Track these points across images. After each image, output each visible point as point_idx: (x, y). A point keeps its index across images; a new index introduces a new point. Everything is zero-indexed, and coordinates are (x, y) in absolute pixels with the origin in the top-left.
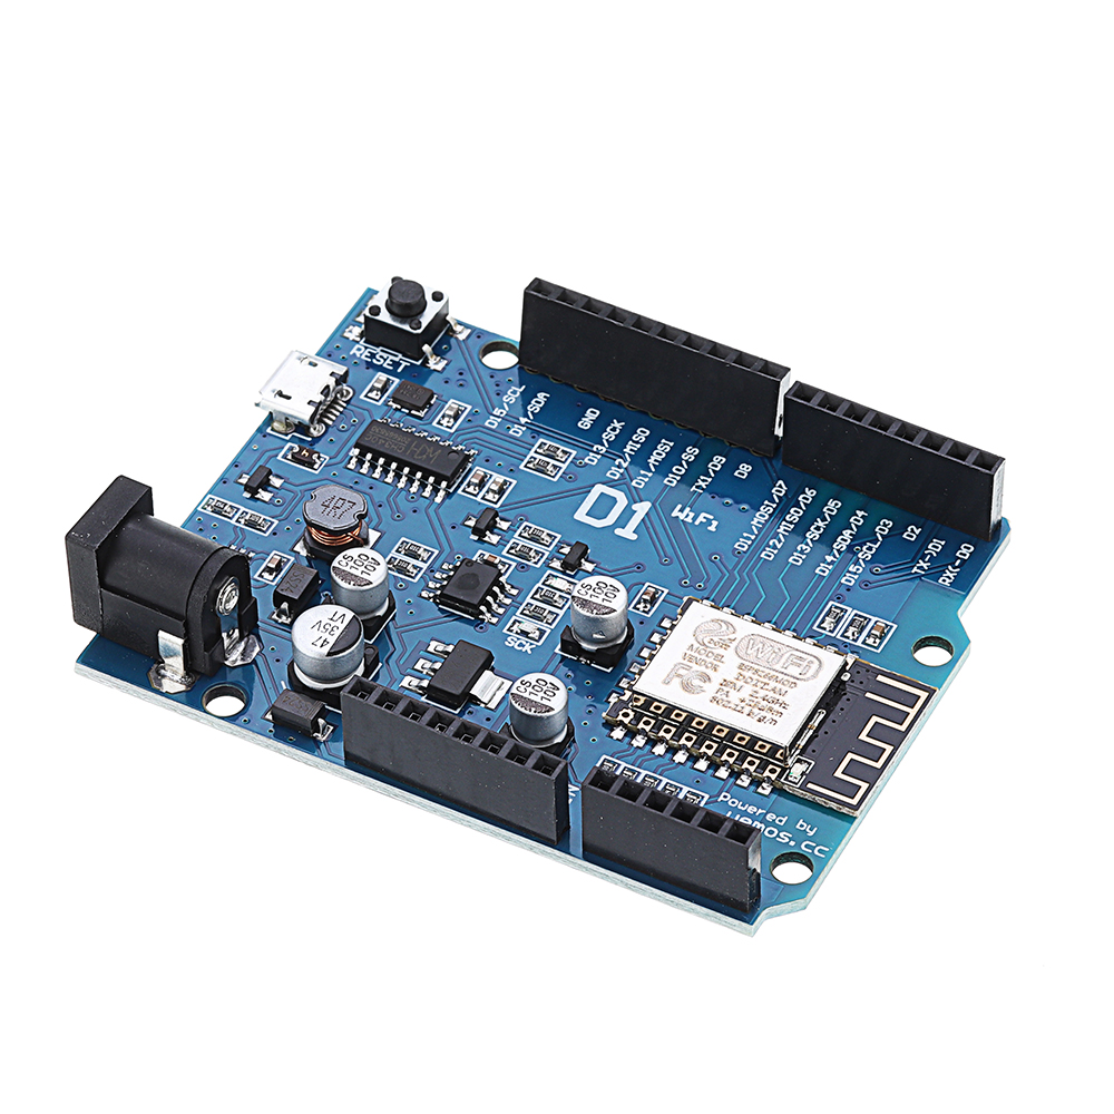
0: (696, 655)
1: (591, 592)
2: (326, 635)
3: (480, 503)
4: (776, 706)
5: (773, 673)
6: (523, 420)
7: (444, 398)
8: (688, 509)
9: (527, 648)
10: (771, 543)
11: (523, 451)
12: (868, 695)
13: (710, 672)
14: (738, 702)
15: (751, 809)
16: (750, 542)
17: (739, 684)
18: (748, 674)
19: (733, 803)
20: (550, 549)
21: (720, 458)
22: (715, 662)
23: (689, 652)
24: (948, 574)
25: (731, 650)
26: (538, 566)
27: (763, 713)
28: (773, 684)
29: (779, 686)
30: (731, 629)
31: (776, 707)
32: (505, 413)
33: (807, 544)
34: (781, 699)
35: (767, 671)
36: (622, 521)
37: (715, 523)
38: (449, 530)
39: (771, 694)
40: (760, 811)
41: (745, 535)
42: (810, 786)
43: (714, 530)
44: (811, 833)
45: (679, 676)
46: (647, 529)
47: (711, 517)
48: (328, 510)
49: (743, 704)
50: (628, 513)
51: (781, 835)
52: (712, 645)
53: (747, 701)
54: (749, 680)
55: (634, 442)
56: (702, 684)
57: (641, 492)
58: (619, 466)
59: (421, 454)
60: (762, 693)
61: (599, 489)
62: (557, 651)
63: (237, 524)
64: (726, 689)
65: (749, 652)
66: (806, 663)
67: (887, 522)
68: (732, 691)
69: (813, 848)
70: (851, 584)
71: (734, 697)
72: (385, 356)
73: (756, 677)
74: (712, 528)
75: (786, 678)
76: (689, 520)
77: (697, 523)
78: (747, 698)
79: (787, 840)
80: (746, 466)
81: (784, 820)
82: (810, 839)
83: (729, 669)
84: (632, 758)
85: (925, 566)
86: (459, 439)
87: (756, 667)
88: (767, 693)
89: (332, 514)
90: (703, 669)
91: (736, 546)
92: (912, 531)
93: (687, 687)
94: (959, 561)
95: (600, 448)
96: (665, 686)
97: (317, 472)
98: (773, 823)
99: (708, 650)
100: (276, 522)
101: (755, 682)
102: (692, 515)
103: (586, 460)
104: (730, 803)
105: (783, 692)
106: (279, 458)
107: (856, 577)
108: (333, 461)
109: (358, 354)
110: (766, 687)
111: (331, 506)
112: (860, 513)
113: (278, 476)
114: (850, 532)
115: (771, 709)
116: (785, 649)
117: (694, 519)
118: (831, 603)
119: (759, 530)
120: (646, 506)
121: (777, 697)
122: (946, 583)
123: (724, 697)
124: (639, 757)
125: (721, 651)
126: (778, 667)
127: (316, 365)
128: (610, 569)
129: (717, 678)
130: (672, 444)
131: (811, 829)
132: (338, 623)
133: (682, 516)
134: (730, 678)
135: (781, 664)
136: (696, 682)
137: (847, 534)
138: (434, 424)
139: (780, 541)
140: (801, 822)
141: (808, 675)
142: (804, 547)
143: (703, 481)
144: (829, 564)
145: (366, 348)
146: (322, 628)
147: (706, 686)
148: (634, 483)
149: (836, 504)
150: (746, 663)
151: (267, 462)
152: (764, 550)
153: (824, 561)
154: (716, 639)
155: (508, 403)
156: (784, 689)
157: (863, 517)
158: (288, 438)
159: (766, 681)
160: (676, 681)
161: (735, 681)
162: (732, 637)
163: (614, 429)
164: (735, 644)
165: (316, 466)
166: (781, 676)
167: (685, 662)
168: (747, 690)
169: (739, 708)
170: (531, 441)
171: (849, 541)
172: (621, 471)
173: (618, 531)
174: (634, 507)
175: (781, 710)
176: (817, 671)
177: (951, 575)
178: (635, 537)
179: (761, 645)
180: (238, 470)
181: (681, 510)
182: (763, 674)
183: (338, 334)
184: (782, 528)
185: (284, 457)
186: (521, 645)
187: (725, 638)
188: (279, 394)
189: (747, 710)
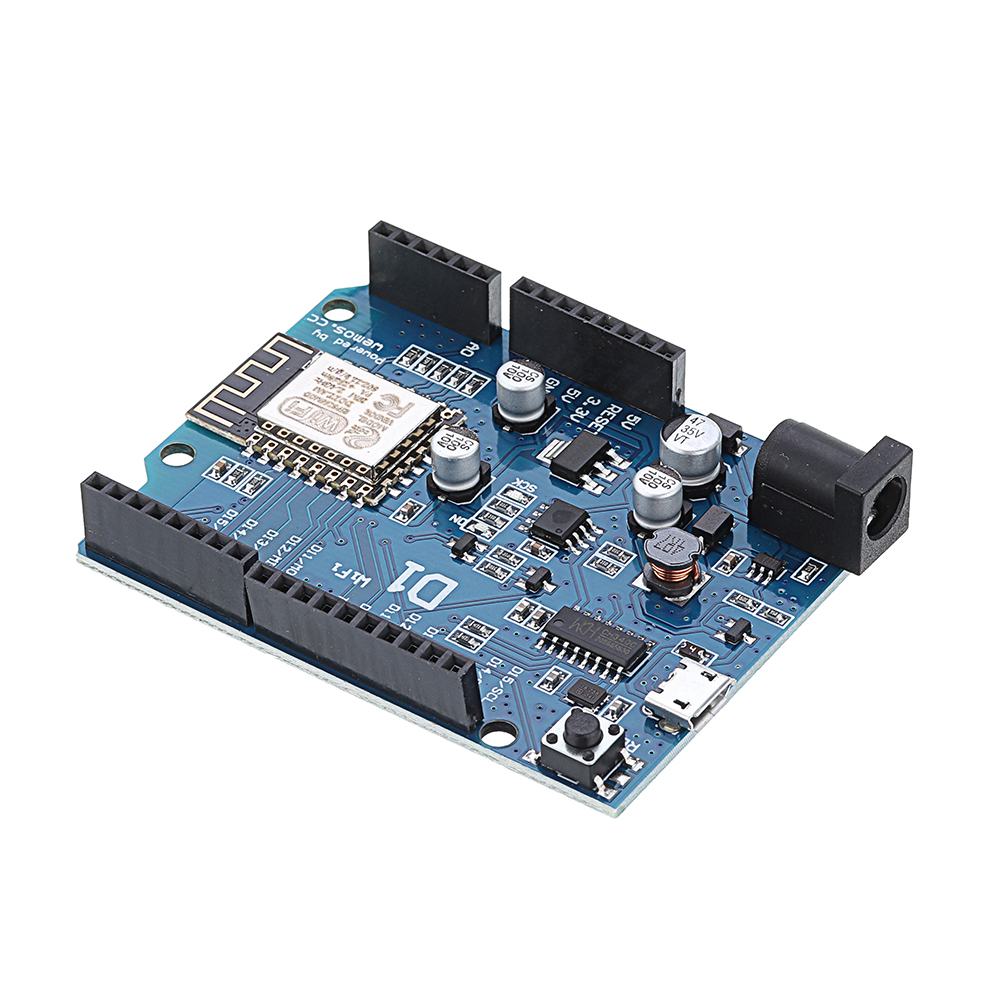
0: (381, 423)
1: (462, 443)
2: (692, 426)
3: (540, 602)
4: (327, 381)
6: (487, 672)
7: (558, 697)
8: (355, 583)
9: (519, 482)
11: (492, 645)
12: (243, 413)
13: (373, 409)
14: (356, 386)
15: (361, 351)
16: (309, 551)
17: (351, 399)
18: (343, 406)
20: (485, 559)
22: (367, 416)
23: (386, 425)
25: (351, 424)
26: (498, 546)
27: (337, 376)
28: (324, 397)
29: (319, 395)
30: (347, 440)
31: (325, 379)
32: (503, 679)
33: (259, 545)
34: (319, 385)
35: (325, 407)
36: (417, 576)
37: (335, 569)
39: (327, 389)
40: (354, 349)
41: (311, 558)
42: (311, 352)
44: (317, 331)
45: (399, 408)
46: (395, 570)
47: (337, 574)
48: (679, 543)
49: (352, 383)
50: (409, 584)
51: (341, 332)
52: (366, 430)
53: (348, 385)
54: (342, 401)
56: (382, 401)
57: (394, 601)
58: (408, 624)
59: (587, 626)
60: (334, 391)
62: (494, 479)
64: (363, 396)
65: (336, 422)
66: (293, 409)
68: (358, 394)
69: (319, 321)
70: (231, 510)
71: (358, 390)
73: (336, 403)
74: (338, 565)
75: (311, 401)
76: (357, 574)
77: (351, 571)
78: (347, 388)
79: (338, 328)
81: (336, 342)
82: (319, 327)
83: (356, 411)
84: (448, 395)
87: (334, 410)
88: (330, 391)
89: (675, 540)
90: (378, 412)
91: (321, 548)
93: (395, 400)
96: (412, 402)
97: (684, 640)
98: (346, 340)
99: (370, 426)
100: (724, 601)
101: (338, 400)
102: (353, 578)
103: (437, 631)
105: (317, 390)
106: (717, 656)
107: (224, 515)
108: (668, 650)
109: (632, 746)
110: (330, 396)
111: (676, 546)
113: (719, 640)
115: (331, 378)
116: (306, 422)
117: (352, 574)
118: (252, 497)
119: (297, 561)
120: (392, 589)
121: (322, 387)
123: (366, 390)
125: (360, 424)
126: (316, 409)
127: (677, 702)
129: (369, 405)
131: (317, 333)
132: (681, 434)
133: (363, 577)
134: (357, 403)
135: (313, 411)
136: (386, 403)
138: (570, 675)
139: (282, 551)
140: (323, 339)
141: (292, 401)
142: (262, 544)
144: (245, 528)
146: (695, 432)
147: (379, 399)
148: (399, 608)
150: (341, 414)
151: (729, 654)
152: (298, 544)
153: (248, 531)
154: (362, 434)
155: (499, 687)
156: (315, 393)
159: (328, 400)
160: (402, 405)
161: (354, 401)
162: (347, 435)
164: (347, 429)
165: (685, 644)
166: (315, 402)
167: (391, 418)
168: (345, 395)
169: (356, 381)
170: (484, 653)
172: (408, 620)
173: (421, 569)
174: (402, 588)
175: (322, 377)
176: (284, 403)
178: (408, 563)
179: (326, 426)
181: (362, 582)
183: (648, 766)
184: (277, 561)
185: (711, 656)
186: (524, 485)
187: (354, 434)
188: (711, 678)
189: (351, 379)
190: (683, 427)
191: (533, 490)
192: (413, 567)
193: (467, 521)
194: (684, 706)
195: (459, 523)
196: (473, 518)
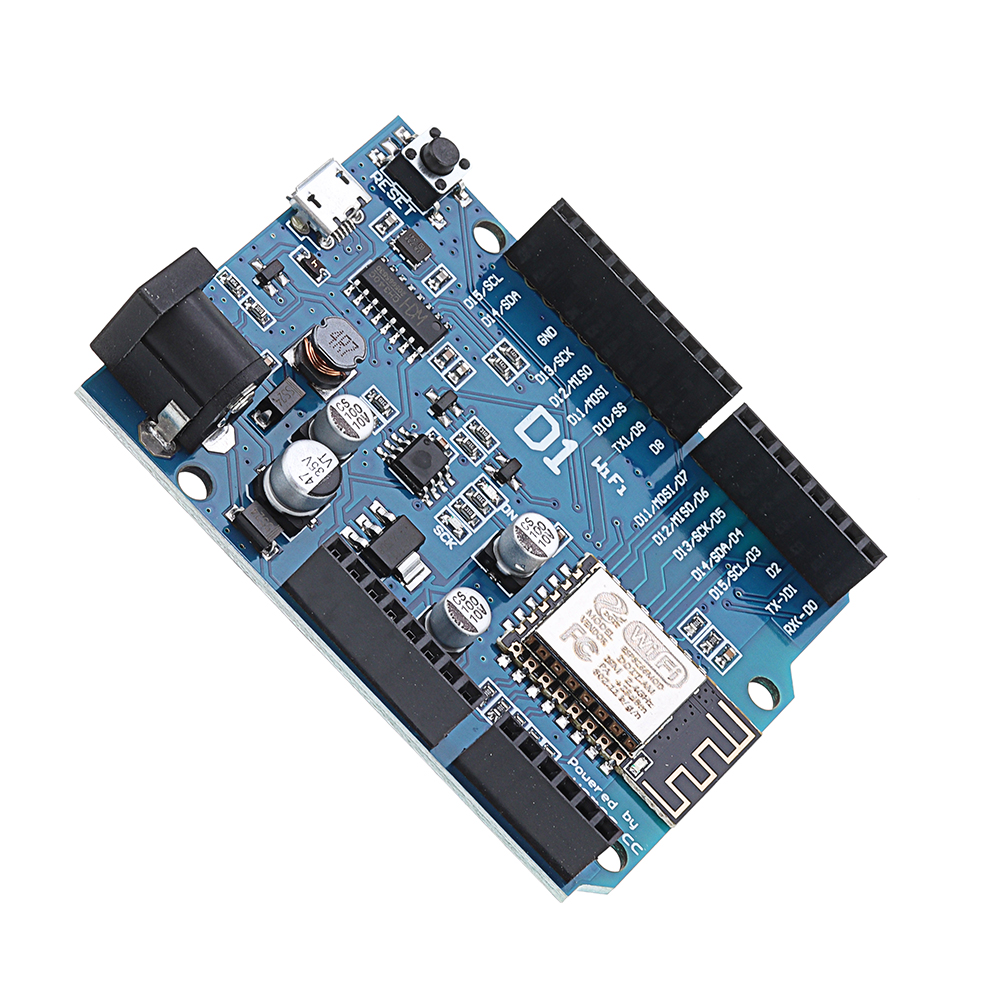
0: (592, 621)
1: (531, 529)
2: (312, 474)
3: (442, 380)
4: (642, 701)
5: (648, 667)
6: (495, 313)
7: (435, 259)
8: (605, 464)
9: (450, 543)
10: (663, 529)
11: (488, 343)
12: (708, 716)
13: (599, 643)
14: (615, 684)
15: (592, 783)
16: (646, 520)
17: (620, 666)
18: (629, 660)
19: (579, 770)
20: (489, 452)
21: (642, 425)
22: (605, 636)
23: (587, 617)
24: (793, 624)
25: (620, 630)
26: (476, 465)
27: (632, 704)
28: (645, 678)
29: (650, 683)
30: (625, 609)
31: (643, 702)
32: (482, 298)
33: (690, 543)
34: (649, 696)
35: (644, 663)
36: (551, 452)
37: (624, 488)
38: (413, 395)
39: (642, 687)
40: (598, 788)
41: (645, 511)
42: (645, 783)
43: (622, 494)
44: (633, 828)
45: (574, 636)
46: (569, 468)
47: (622, 481)
49: (618, 687)
50: (557, 447)
52: (606, 618)
53: (622, 686)
54: (628, 666)
55: (578, 376)
56: (590, 653)
57: (572, 429)
58: (561, 396)
59: (411, 312)
60: (635, 683)
61: (540, 411)
62: (473, 557)
63: (242, 308)
64: (608, 666)
65: (634, 638)
66: (675, 669)
67: (757, 551)
68: (612, 670)
69: (631, 843)
70: (716, 599)
71: (613, 677)
72: (398, 193)
73: (633, 665)
74: (620, 492)
75: (657, 677)
76: (604, 475)
77: (610, 481)
78: (623, 683)
80: (661, 443)
81: (615, 805)
82: (630, 832)
83: (613, 648)
85: (777, 607)
86: (439, 307)
87: (636, 656)
88: (639, 685)
89: (337, 348)
90: (594, 638)
91: (635, 519)
92: (774, 569)
93: (578, 650)
94: (802, 616)
95: (550, 370)
96: (561, 641)
97: (318, 285)
98: (605, 804)
99: (603, 621)
100: (275, 321)
101: (632, 670)
102: (607, 471)
103: (536, 377)
104: (576, 770)
105: (651, 690)
106: (291, 256)
107: (722, 593)
108: (334, 280)
109: (376, 180)
110: (639, 678)
112: (739, 532)
114: (726, 546)
115: (638, 702)
116: (662, 649)
117: (609, 476)
118: (697, 609)
119: (657, 511)
120: (573, 445)
121: (646, 692)
122: (789, 632)
123: (605, 673)
124: (515, 691)
125: (611, 627)
126: (652, 663)
128: (532, 495)
129: (603, 652)
130: (607, 393)
131: (634, 824)
132: (324, 466)
133: (599, 469)
134: (614, 658)
135: (655, 662)
136: (586, 649)
137: (724, 546)
138: (423, 281)
139: (670, 530)
140: (627, 813)
141: (675, 682)
142: (688, 545)
143: (624, 441)
144: (703, 570)
145: (384, 177)
146: (309, 465)
147: (593, 656)
148: (568, 418)
149: (722, 514)
150: (629, 648)
151: (280, 255)
152: (656, 533)
153: (700, 566)
154: (611, 613)
155: (486, 289)
156: (654, 687)
157: (739, 536)
158: (302, 239)
159: (641, 672)
160: (571, 640)
161: (617, 662)
162: (624, 617)
163: (565, 356)
164: (624, 625)
165: (319, 279)
166: (653, 673)
167: (582, 625)
168: (624, 675)
169: (614, 690)
170: (496, 336)
171: (724, 555)
172: (562, 401)
173: (546, 460)
174: (565, 442)
175: (646, 706)
176: (682, 682)
177: (795, 626)
178: (557, 472)
179: (644, 636)
180: (254, 253)
181: (600, 463)
182: (640, 665)
183: (364, 152)
184: (675, 518)
185: (295, 257)
186: (446, 537)
187: (618, 615)
188: (312, 198)
189: (620, 694)
190: (322, 475)
191: (438, 527)
192: (553, 464)
193: (502, 507)
194: (340, 175)
195: (509, 507)
196: (496, 510)
